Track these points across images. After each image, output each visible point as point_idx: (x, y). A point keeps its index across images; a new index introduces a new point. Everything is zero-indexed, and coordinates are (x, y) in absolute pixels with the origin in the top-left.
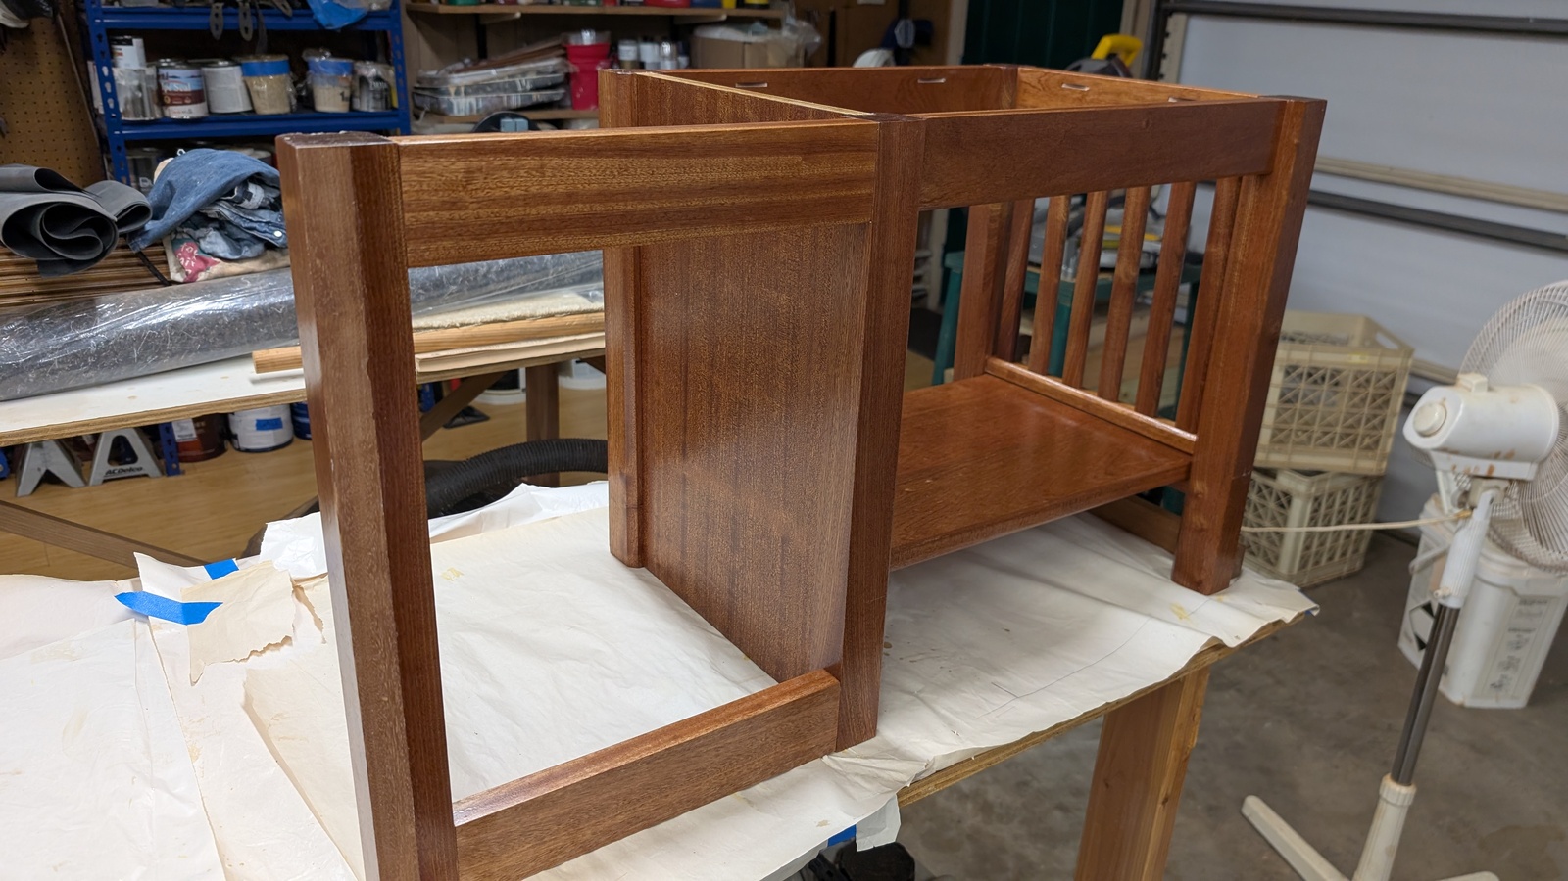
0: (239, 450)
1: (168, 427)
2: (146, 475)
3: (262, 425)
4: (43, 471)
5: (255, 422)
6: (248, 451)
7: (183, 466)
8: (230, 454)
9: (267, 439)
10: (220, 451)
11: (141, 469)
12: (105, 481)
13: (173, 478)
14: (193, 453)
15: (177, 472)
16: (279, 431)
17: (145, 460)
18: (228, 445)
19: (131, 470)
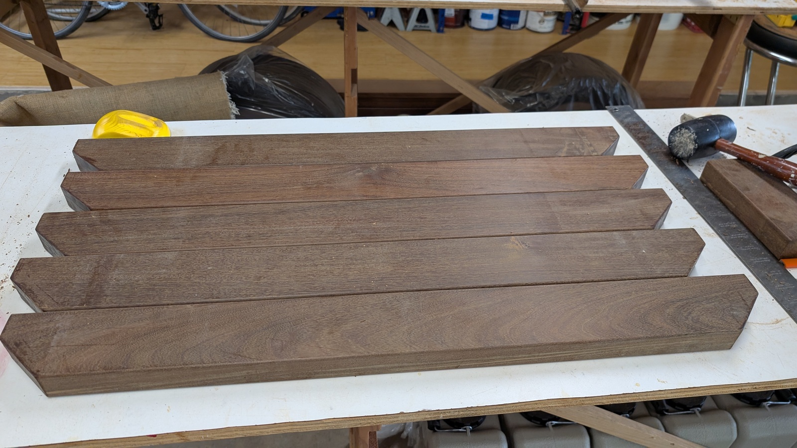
0: (471, 27)
1: (443, 10)
2: (430, 31)
3: (485, 16)
4: (390, 20)
5: (480, 14)
6: (474, 28)
7: (446, 29)
8: (465, 29)
9: (485, 24)
10: (462, 25)
11: (428, 27)
12: (413, 30)
13: (440, 35)
14: (451, 24)
15: (442, 32)
16: (491, 21)
17: (431, 23)
18: (466, 24)
19: (425, 27)
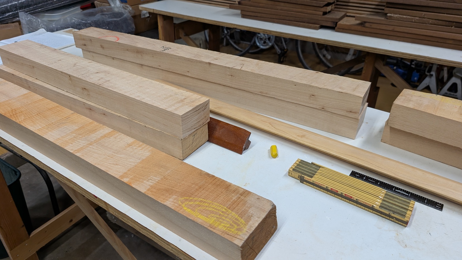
4: (428, 85)
17: (459, 93)
19: (453, 95)
